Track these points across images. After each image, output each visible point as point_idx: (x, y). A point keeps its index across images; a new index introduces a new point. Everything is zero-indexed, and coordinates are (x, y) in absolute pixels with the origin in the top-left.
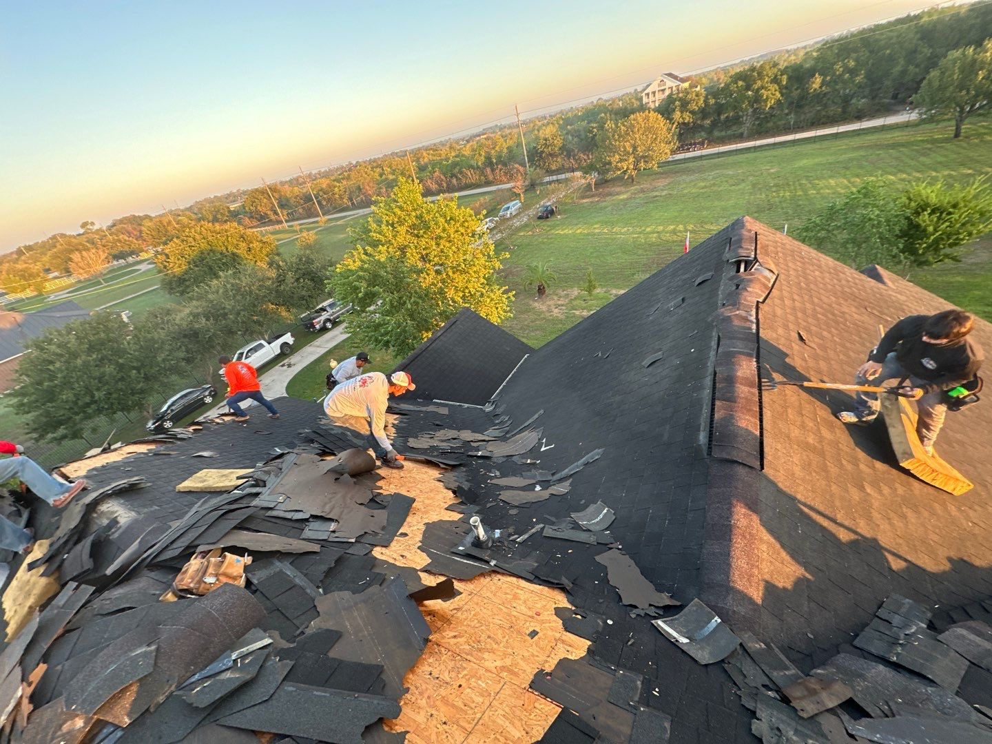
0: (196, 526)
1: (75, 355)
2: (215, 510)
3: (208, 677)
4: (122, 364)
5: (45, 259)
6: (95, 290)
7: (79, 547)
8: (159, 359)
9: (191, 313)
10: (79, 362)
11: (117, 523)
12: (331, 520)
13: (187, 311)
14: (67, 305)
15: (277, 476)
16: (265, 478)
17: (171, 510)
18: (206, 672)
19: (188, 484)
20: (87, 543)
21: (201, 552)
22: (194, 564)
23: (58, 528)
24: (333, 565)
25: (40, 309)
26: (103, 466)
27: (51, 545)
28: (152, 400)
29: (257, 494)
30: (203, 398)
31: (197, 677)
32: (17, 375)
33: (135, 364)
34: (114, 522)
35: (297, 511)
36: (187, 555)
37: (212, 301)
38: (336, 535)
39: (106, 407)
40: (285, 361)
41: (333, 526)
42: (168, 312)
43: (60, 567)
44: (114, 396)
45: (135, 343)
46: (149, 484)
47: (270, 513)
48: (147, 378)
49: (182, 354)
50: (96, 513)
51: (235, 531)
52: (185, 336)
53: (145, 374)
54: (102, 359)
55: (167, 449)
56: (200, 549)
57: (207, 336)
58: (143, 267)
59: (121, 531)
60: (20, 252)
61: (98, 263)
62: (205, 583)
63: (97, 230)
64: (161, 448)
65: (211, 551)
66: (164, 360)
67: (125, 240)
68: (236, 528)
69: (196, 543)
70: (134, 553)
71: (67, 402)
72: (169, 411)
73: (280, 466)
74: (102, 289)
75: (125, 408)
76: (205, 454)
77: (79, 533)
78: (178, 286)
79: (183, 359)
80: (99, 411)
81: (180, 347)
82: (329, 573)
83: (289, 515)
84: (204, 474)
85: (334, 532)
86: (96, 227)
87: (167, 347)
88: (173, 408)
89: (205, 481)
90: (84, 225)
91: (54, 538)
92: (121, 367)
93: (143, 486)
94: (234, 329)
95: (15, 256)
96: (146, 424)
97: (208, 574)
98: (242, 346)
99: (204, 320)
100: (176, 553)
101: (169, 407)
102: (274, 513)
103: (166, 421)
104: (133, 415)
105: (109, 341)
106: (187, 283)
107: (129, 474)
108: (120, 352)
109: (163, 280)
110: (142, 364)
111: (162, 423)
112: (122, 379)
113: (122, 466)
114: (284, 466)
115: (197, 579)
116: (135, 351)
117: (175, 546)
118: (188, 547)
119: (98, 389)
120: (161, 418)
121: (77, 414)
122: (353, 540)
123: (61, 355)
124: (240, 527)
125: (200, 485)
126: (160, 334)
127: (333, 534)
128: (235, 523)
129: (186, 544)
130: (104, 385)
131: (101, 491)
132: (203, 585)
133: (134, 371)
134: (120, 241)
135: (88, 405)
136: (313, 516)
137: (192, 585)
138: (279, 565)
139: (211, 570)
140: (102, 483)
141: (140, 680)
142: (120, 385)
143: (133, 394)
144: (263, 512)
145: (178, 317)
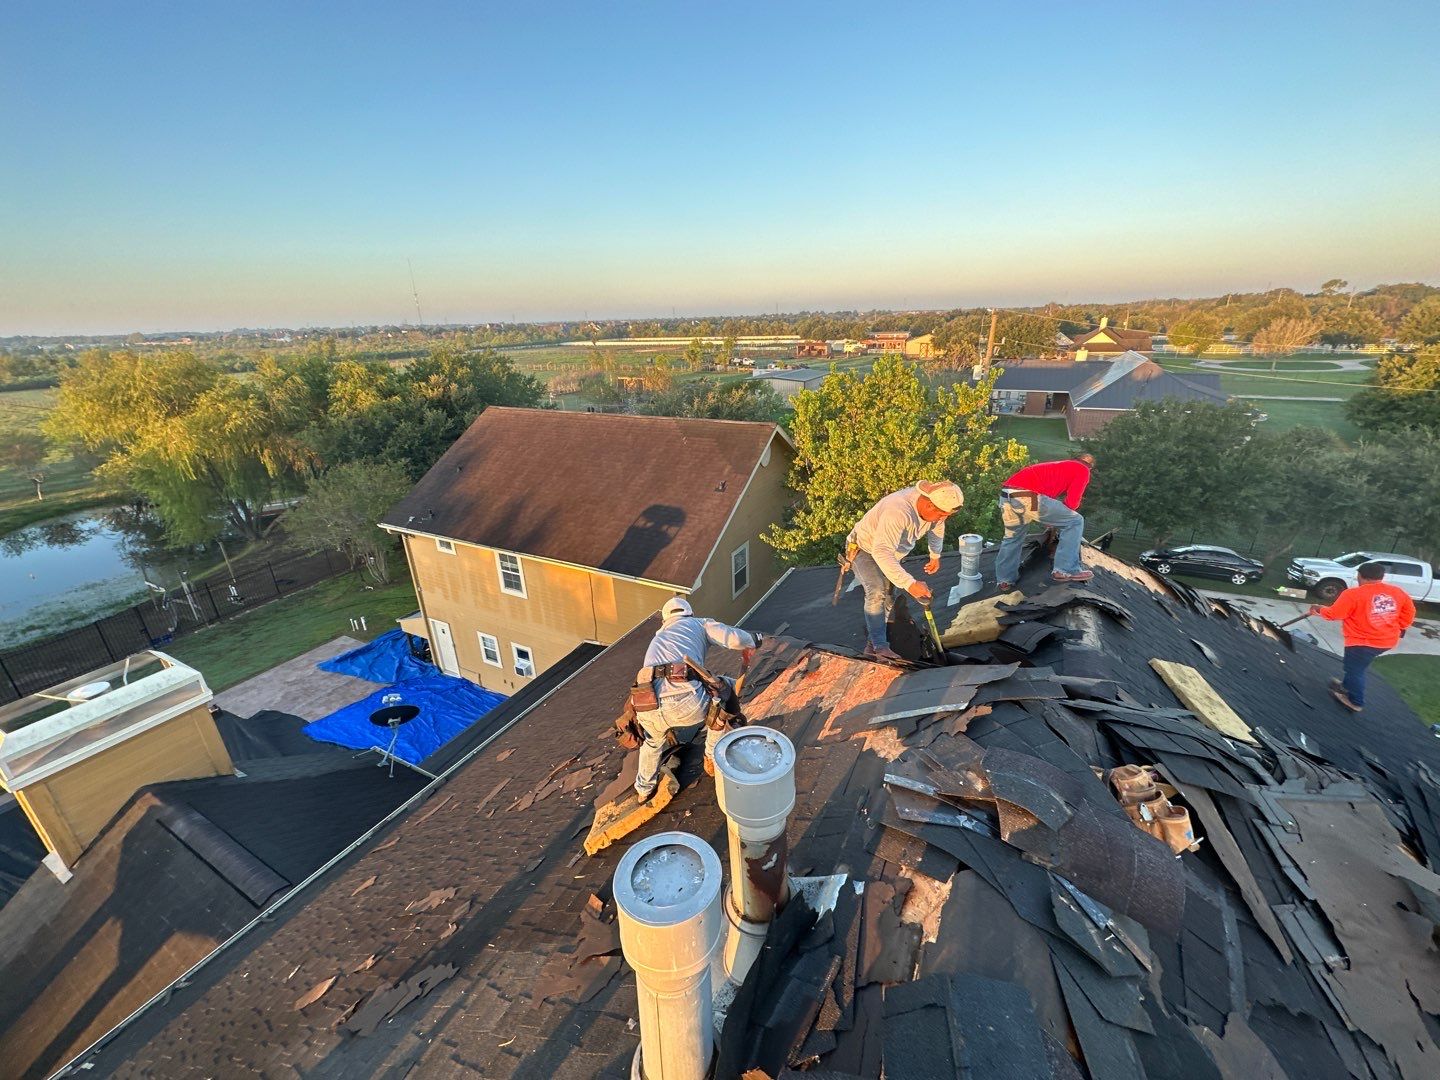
0: (1172, 736)
1: (1164, 437)
2: (1204, 744)
3: (1079, 906)
4: (1197, 474)
5: (1242, 316)
6: (1255, 373)
7: (1037, 625)
8: (1243, 493)
9: (1355, 460)
10: (1163, 446)
11: (1081, 638)
12: (1342, 951)
13: (1351, 454)
14: (1212, 379)
15: (1308, 788)
16: (1289, 771)
17: (1129, 677)
18: (1081, 897)
19: (1166, 667)
20: (1047, 630)
21: (1157, 772)
22: (1143, 777)
23: (1039, 594)
24: (1294, 1011)
25: (1179, 372)
26: (1109, 572)
27: (1022, 603)
28: (1180, 531)
29: (1260, 781)
30: (1234, 573)
31: (1070, 887)
32: (1103, 428)
33: (1209, 482)
34: (1079, 635)
35: (1297, 866)
36: (1144, 756)
37: (1412, 459)
38: (1329, 978)
39: (1134, 507)
40: (1428, 621)
41: (1334, 959)
42: (1323, 442)
43: (1011, 625)
44: (1154, 501)
45: (1236, 459)
46: (1131, 629)
47: (1259, 822)
48: (1202, 506)
49: (1275, 505)
50: (1073, 611)
51: (1207, 795)
52: (1307, 486)
53: (1206, 501)
54: (1182, 457)
55: (1173, 605)
56: (1159, 767)
57: (1340, 504)
58: (1347, 365)
59: (1076, 648)
60: (1223, 301)
61: (1294, 338)
62: (1139, 809)
63: (1340, 295)
64: (1169, 601)
65: (1167, 782)
66: (1245, 498)
67: (1367, 320)
68: (1209, 792)
69: (1161, 756)
70: (1087, 688)
71: (1112, 478)
72: (1181, 557)
73: (1325, 782)
74: (1261, 374)
75: (1147, 522)
76: (1208, 651)
77: (1048, 615)
78: (1374, 413)
79: (1270, 513)
80: (1124, 506)
81: (1285, 495)
82: (1279, 1010)
83: (1283, 861)
84: (1190, 674)
85: (1330, 970)
86: (1343, 290)
87: (1268, 485)
88: (1190, 556)
89: (1185, 682)
90: (1334, 282)
91: (1029, 601)
92: (1192, 476)
93: (1125, 623)
94: (1400, 519)
95: (1214, 304)
96: (1145, 551)
97: (1150, 805)
98: (1376, 549)
99: (1365, 478)
100: (1137, 743)
101: (1186, 552)
102: (1264, 830)
103: (1166, 563)
104: (1145, 533)
105: (1213, 441)
106: (1395, 414)
107: (1122, 599)
108: (1207, 458)
109: (1362, 395)
110: (1217, 487)
111: (1161, 563)
112: (1178, 490)
113: (1122, 586)
114: (1332, 789)
115: (1135, 794)
116: (1227, 468)
117: (1138, 732)
118: (1148, 751)
119: (1146, 485)
120: (1165, 557)
121: (1105, 495)
122: (1350, 1027)
123: (1154, 430)
124: (1216, 797)
125: (1177, 682)
126: (1278, 463)
127: (1322, 968)
128: (1215, 786)
129: (1151, 745)
130: (1156, 484)
131: (1095, 597)
132: (1134, 808)
133: (1200, 490)
134: (1357, 318)
135: (1123, 493)
136: (1315, 904)
137: (1124, 793)
138: (1220, 899)
139: (1156, 805)
140: (1098, 588)
141: (1040, 822)
142: (1169, 495)
143: (1171, 512)
144: (1251, 811)
145: (1328, 456)
